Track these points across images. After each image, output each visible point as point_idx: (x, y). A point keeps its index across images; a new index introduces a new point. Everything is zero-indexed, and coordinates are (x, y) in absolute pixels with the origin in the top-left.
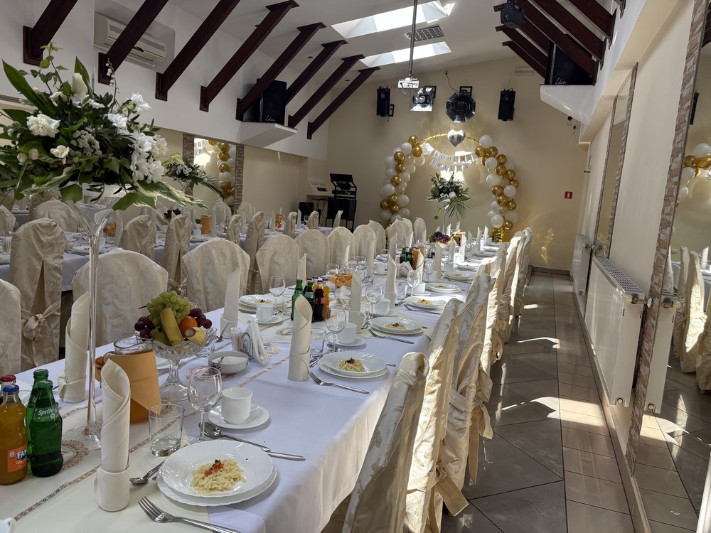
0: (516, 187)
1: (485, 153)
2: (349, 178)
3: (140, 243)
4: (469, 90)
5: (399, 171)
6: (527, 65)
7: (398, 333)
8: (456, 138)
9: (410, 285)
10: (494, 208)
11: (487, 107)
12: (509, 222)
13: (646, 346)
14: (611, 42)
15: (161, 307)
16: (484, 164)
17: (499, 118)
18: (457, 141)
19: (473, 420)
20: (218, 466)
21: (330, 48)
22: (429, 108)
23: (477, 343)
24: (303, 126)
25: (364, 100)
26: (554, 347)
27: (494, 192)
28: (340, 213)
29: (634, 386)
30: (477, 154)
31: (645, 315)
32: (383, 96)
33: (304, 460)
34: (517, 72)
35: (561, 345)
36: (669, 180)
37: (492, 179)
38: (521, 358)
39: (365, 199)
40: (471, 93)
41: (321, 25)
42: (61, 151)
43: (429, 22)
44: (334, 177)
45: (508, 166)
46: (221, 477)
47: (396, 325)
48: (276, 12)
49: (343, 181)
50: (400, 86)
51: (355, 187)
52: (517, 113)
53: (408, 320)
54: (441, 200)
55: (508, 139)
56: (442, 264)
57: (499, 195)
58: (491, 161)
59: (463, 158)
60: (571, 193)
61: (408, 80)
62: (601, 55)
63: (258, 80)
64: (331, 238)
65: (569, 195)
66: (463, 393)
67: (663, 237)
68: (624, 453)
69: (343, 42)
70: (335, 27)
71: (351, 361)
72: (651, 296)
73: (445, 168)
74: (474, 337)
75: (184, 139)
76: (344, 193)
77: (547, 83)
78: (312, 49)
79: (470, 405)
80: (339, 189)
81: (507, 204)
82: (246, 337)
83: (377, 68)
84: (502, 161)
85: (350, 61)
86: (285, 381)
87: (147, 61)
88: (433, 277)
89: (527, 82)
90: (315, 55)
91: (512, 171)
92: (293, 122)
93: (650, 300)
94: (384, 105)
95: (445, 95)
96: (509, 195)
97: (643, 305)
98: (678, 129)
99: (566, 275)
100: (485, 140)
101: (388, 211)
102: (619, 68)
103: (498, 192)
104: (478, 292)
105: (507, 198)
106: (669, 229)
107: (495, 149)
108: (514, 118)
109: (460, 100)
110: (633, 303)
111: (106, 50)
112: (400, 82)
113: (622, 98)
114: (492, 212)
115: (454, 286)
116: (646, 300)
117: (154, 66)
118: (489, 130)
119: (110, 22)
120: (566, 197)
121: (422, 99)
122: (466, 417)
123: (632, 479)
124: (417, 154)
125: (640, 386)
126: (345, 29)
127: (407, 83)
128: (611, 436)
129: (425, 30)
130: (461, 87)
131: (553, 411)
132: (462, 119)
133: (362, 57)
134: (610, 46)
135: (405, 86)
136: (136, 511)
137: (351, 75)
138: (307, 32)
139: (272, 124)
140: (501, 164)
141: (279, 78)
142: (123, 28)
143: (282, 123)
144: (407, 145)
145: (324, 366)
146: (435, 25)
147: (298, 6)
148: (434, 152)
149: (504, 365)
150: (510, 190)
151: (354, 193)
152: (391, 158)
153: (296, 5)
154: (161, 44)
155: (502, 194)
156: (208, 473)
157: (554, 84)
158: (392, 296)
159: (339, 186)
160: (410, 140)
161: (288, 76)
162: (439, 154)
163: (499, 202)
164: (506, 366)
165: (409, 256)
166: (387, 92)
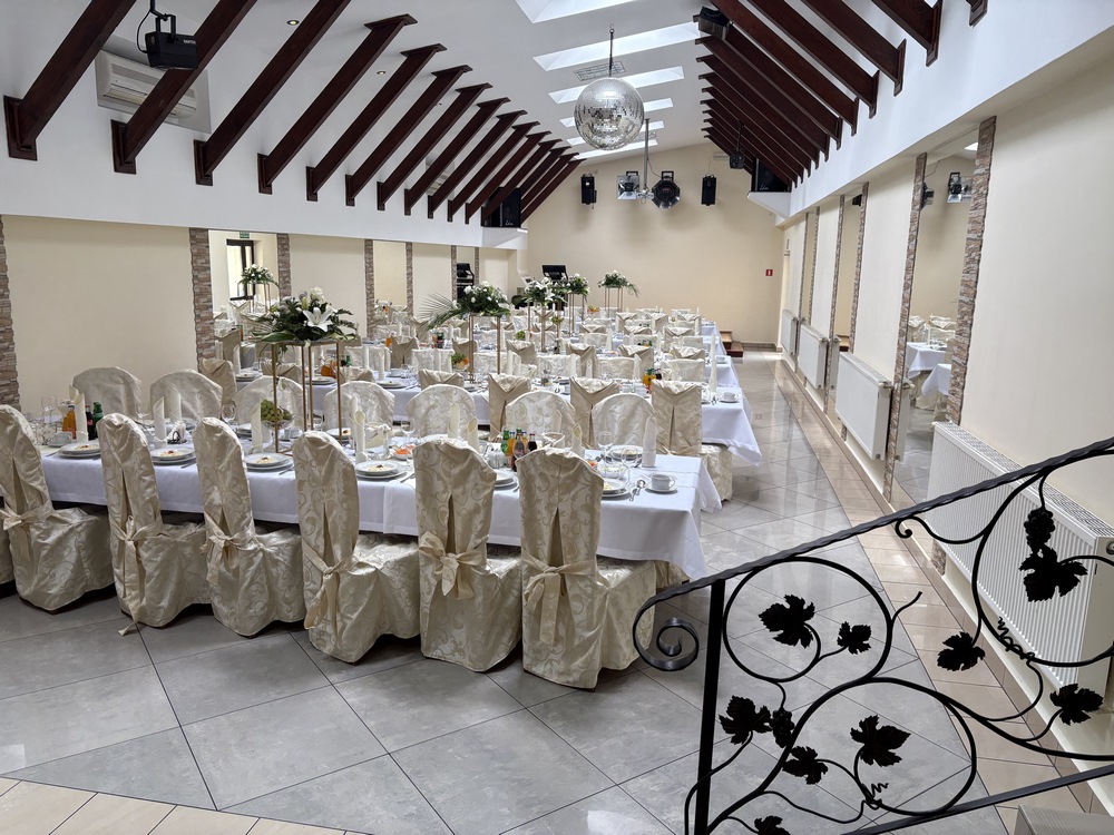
2: (562, 268)
11: (691, 193)
17: (702, 203)
32: (588, 184)
34: (715, 157)
40: (673, 178)
44: (546, 269)
49: (556, 271)
51: (566, 276)
60: (771, 271)
69: (568, 148)
70: (567, 140)
77: (753, 190)
94: (588, 194)
108: (716, 202)
109: (664, 186)
120: (767, 275)
130: (663, 173)
132: (666, 205)
133: (578, 154)
143: (519, 226)
157: (759, 191)
159: (551, 276)
166: (592, 180)
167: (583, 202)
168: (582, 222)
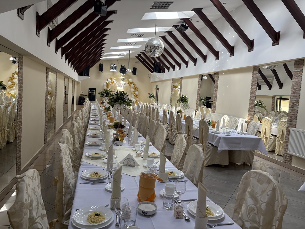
0: (138, 92)
2: (95, 89)
4: (124, 66)
5: (107, 87)
8: (123, 79)
17: (132, 74)
22: (115, 71)
30: (128, 83)
37: (132, 90)
45: (136, 87)
51: (96, 92)
55: (135, 80)
58: (132, 85)
59: (124, 84)
65: (149, 94)
81: (136, 96)
83: (102, 59)
94: (101, 69)
95: (119, 67)
100: (130, 80)
103: (134, 93)
107: (133, 82)
108: (137, 74)
109: (122, 69)
118: (131, 77)
121: (114, 68)
124: (112, 83)
132: (123, 74)
139: (87, 77)
144: (110, 80)
152: (105, 84)
157: (156, 72)
159: (91, 91)
162: (118, 83)
163: (134, 96)
166: (102, 65)
167: (100, 71)
168: (98, 76)
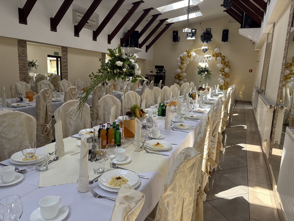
0: (229, 68)
1: (216, 55)
2: (162, 67)
3: (99, 94)
4: (210, 30)
5: (182, 63)
6: (233, 19)
7: (192, 119)
8: (205, 50)
9: (194, 105)
10: (220, 77)
11: (217, 36)
12: (227, 82)
13: (275, 122)
14: (266, 13)
15: (134, 108)
16: (216, 59)
17: (222, 41)
18: (205, 51)
19: (217, 145)
20: (158, 144)
21: (155, 17)
22: (194, 38)
23: (218, 121)
24: (144, 47)
25: (168, 36)
26: (245, 128)
27: (220, 71)
28: (161, 81)
29: (271, 136)
30: (214, 56)
31: (274, 112)
32: (175, 34)
33: (177, 144)
34: (229, 22)
35: (247, 128)
36: (282, 67)
37: (220, 65)
38: (232, 132)
39: (169, 75)
40: (210, 31)
41: (152, 9)
42: (124, 70)
43: (194, 5)
44: (157, 67)
45: (226, 60)
46: (160, 146)
47: (192, 116)
48: (136, 5)
49: (160, 68)
50: (184, 31)
51: (165, 70)
52: (229, 39)
53: (195, 115)
54: (202, 75)
55: (226, 49)
56: (204, 99)
57: (222, 72)
58: (219, 58)
59: (208, 58)
60: (252, 70)
61: (187, 29)
62: (263, 17)
63: (128, 31)
64: (163, 90)
65: (251, 71)
66: (214, 136)
67: (280, 86)
68: (268, 158)
69: (160, 14)
70: (157, 9)
71: (182, 125)
72: (276, 106)
73: (201, 62)
74: (218, 119)
75: (102, 55)
76: (160, 73)
77: (241, 27)
78: (149, 17)
79: (217, 141)
80: (158, 71)
81: (225, 75)
82: (150, 119)
83: (173, 23)
84: (223, 58)
85: (162, 21)
86: (164, 130)
87: (90, 27)
88: (201, 102)
89: (234, 25)
90: (149, 20)
91: (227, 62)
92: (140, 46)
93: (276, 107)
94: (176, 38)
95: (200, 32)
96: (226, 72)
97: (274, 109)
98: (285, 50)
99: (250, 103)
100: (216, 50)
101: (178, 79)
102: (268, 24)
103: (222, 70)
104: (219, 105)
105: (225, 73)
106: (282, 83)
107: (220, 53)
108: (228, 40)
109: (206, 34)
110: (270, 108)
111: (77, 24)
112: (183, 30)
113: (270, 33)
114: (220, 79)
115: (209, 105)
116: (275, 107)
117: (91, 28)
118: (218, 46)
119: (78, 14)
120: (250, 72)
121: (191, 35)
122: (215, 144)
123: (270, 165)
124: (189, 56)
125: (273, 135)
126: (161, 9)
127: (187, 30)
128: (264, 154)
129: (192, 8)
130: (206, 29)
131: (244, 148)
132: (207, 42)
133: (167, 19)
134: (265, 14)
135: (186, 31)
136: (145, 151)
137: (163, 26)
138: (147, 11)
139: (134, 48)
140: (223, 59)
141: (136, 30)
142: (83, 15)
143: (137, 47)
144: (185, 53)
145: (174, 126)
146: (196, 5)
147: (144, 2)
148: (196, 55)
149: (226, 135)
150: (227, 70)
151: (164, 73)
152: (179, 59)
153: (143, 2)
154: (94, 20)
155: (224, 71)
156: (156, 145)
157: (244, 28)
158: (189, 109)
159: (158, 70)
160: (186, 51)
161: (139, 29)
162: (198, 56)
163: (222, 75)
164: (227, 135)
165: (191, 96)
166: (177, 32)
167: (173, 41)
